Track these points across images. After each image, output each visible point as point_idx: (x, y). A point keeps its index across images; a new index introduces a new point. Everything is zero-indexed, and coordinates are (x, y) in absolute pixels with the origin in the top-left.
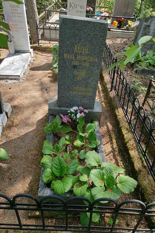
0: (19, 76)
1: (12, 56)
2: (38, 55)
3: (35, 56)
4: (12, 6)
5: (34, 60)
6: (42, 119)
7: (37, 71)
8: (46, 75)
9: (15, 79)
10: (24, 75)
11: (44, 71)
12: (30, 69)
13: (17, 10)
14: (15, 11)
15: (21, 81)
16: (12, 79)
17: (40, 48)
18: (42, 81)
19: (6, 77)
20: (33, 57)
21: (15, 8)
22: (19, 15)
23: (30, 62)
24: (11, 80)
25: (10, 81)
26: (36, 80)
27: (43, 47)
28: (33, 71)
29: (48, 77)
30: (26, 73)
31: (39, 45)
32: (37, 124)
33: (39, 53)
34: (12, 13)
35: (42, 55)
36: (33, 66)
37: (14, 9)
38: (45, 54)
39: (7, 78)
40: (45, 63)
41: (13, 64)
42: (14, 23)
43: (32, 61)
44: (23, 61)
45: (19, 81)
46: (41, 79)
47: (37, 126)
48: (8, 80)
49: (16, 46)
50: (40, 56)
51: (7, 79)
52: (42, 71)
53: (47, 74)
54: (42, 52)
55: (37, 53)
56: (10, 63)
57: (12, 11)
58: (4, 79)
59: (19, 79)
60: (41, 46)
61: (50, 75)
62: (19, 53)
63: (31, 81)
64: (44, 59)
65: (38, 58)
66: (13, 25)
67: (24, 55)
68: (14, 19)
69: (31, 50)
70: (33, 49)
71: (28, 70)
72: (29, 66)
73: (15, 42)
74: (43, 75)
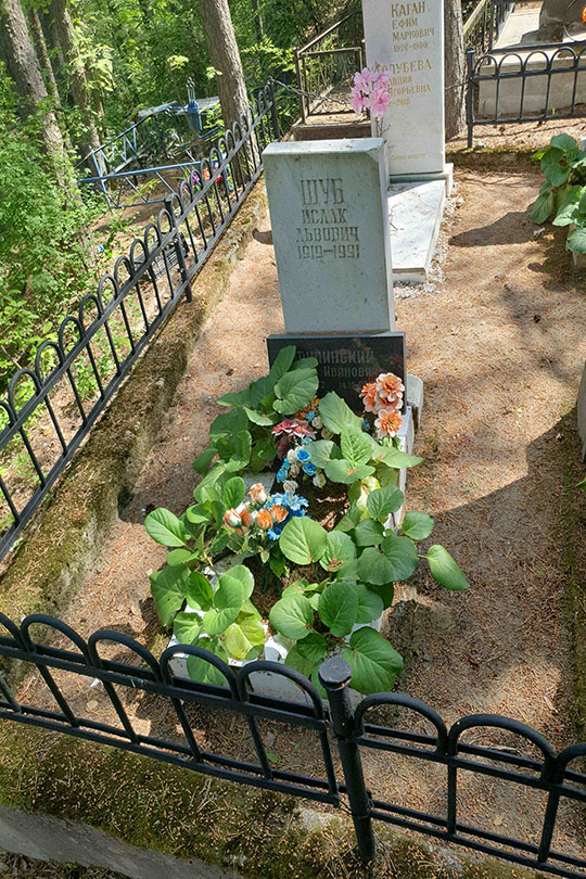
0: (421, 270)
2: (469, 187)
3: (459, 192)
4: (399, 8)
5: (458, 207)
6: (547, 438)
7: (479, 248)
8: (520, 261)
9: (405, 284)
10: (434, 266)
11: (505, 247)
12: (451, 243)
13: (415, 22)
14: (406, 29)
15: (428, 288)
17: (475, 157)
18: (509, 286)
20: (452, 196)
21: (408, 17)
22: (418, 40)
23: (445, 216)
26: (484, 282)
27: (488, 151)
28: (465, 250)
29: (530, 267)
30: (440, 259)
31: (470, 146)
32: (531, 458)
33: (470, 176)
34: (396, 37)
35: (485, 184)
36: (459, 230)
37: (403, 17)
38: (494, 179)
40: (501, 214)
41: (391, 227)
42: (397, 75)
43: (452, 211)
44: (425, 213)
45: (420, 289)
46: (503, 278)
47: (530, 467)
50: (478, 189)
52: (499, 246)
53: (522, 255)
54: (482, 173)
55: (466, 179)
57: (394, 31)
59: (418, 283)
60: (478, 148)
61: (534, 259)
62: (404, 184)
63: (465, 288)
64: (496, 199)
65: (471, 196)
66: (394, 81)
67: (423, 189)
68: (398, 59)
69: (448, 168)
70: (452, 165)
71: (446, 245)
72: (446, 231)
73: (393, 147)
74: (508, 262)
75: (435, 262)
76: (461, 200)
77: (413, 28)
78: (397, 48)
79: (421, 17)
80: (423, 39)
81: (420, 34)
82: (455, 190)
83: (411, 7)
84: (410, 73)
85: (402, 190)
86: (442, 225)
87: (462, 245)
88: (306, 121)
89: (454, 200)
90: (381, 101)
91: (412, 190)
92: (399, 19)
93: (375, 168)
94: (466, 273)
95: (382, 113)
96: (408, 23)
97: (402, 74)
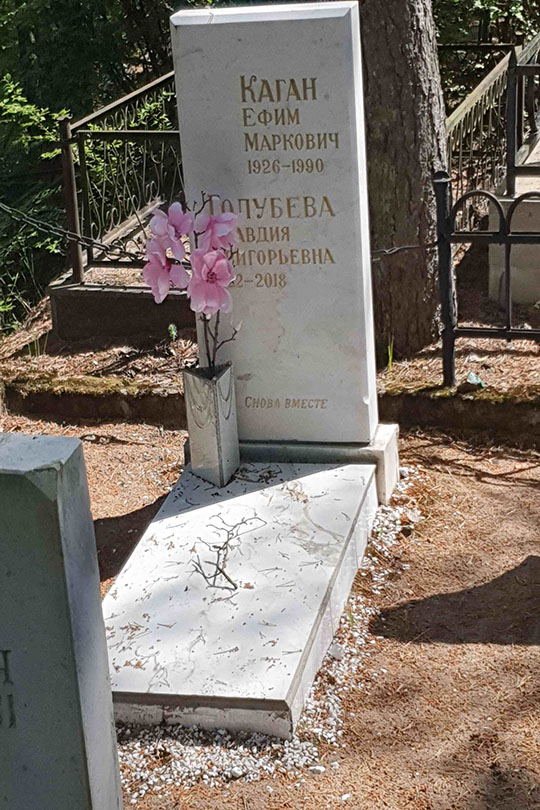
0: (280, 707)
1: (216, 497)
2: (442, 481)
3: (412, 492)
4: (257, 86)
5: (407, 532)
7: (443, 649)
9: (237, 737)
10: (320, 691)
12: (377, 627)
13: (295, 117)
14: (273, 128)
15: (297, 754)
16: (206, 737)
17: (461, 407)
18: (503, 767)
19: (154, 712)
20: (394, 503)
21: (279, 105)
22: (304, 154)
23: (371, 552)
24: (206, 743)
25: (191, 758)
26: (440, 750)
27: (493, 397)
28: (409, 650)
30: (340, 672)
31: (449, 380)
33: (447, 453)
34: (251, 142)
35: (480, 475)
36: (403, 593)
37: (270, 107)
38: (506, 465)
39: (164, 723)
40: (509, 560)
41: (221, 581)
42: (254, 223)
43: (390, 540)
44: (312, 548)
45: (275, 755)
46: (490, 743)
48: (174, 747)
49: (256, 403)
50: (461, 486)
51: (167, 729)
54: (477, 446)
55: (436, 460)
56: (198, 568)
57: (247, 130)
58: (134, 736)
59: (271, 738)
60: (468, 387)
62: (274, 467)
63: (391, 761)
64: (503, 516)
65: (440, 506)
66: (247, 235)
67: (318, 483)
68: (257, 187)
69: (384, 436)
70: (394, 428)
71: (360, 634)
72: (367, 593)
73: (248, 377)
74: (512, 694)
75: (325, 680)
76: (415, 516)
77: (292, 128)
78: (254, 167)
79: (306, 107)
80: (314, 154)
81: (308, 141)
82: (404, 487)
83: (285, 87)
84: (283, 221)
85: (266, 480)
86: (358, 578)
87: (403, 637)
88: (86, 276)
89: (398, 512)
90: (212, 277)
91: (290, 484)
92: (258, 108)
93: (48, 513)
94: (401, 719)
95: (213, 304)
96: (280, 117)
97: (267, 221)
